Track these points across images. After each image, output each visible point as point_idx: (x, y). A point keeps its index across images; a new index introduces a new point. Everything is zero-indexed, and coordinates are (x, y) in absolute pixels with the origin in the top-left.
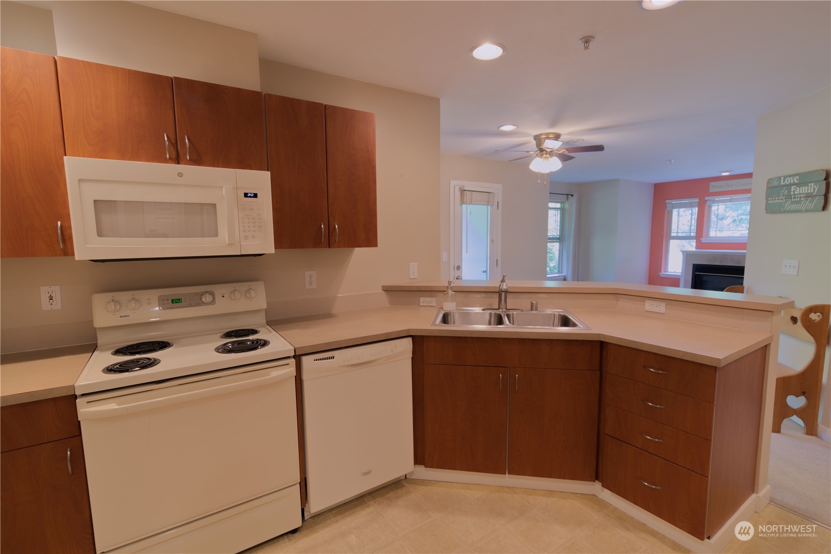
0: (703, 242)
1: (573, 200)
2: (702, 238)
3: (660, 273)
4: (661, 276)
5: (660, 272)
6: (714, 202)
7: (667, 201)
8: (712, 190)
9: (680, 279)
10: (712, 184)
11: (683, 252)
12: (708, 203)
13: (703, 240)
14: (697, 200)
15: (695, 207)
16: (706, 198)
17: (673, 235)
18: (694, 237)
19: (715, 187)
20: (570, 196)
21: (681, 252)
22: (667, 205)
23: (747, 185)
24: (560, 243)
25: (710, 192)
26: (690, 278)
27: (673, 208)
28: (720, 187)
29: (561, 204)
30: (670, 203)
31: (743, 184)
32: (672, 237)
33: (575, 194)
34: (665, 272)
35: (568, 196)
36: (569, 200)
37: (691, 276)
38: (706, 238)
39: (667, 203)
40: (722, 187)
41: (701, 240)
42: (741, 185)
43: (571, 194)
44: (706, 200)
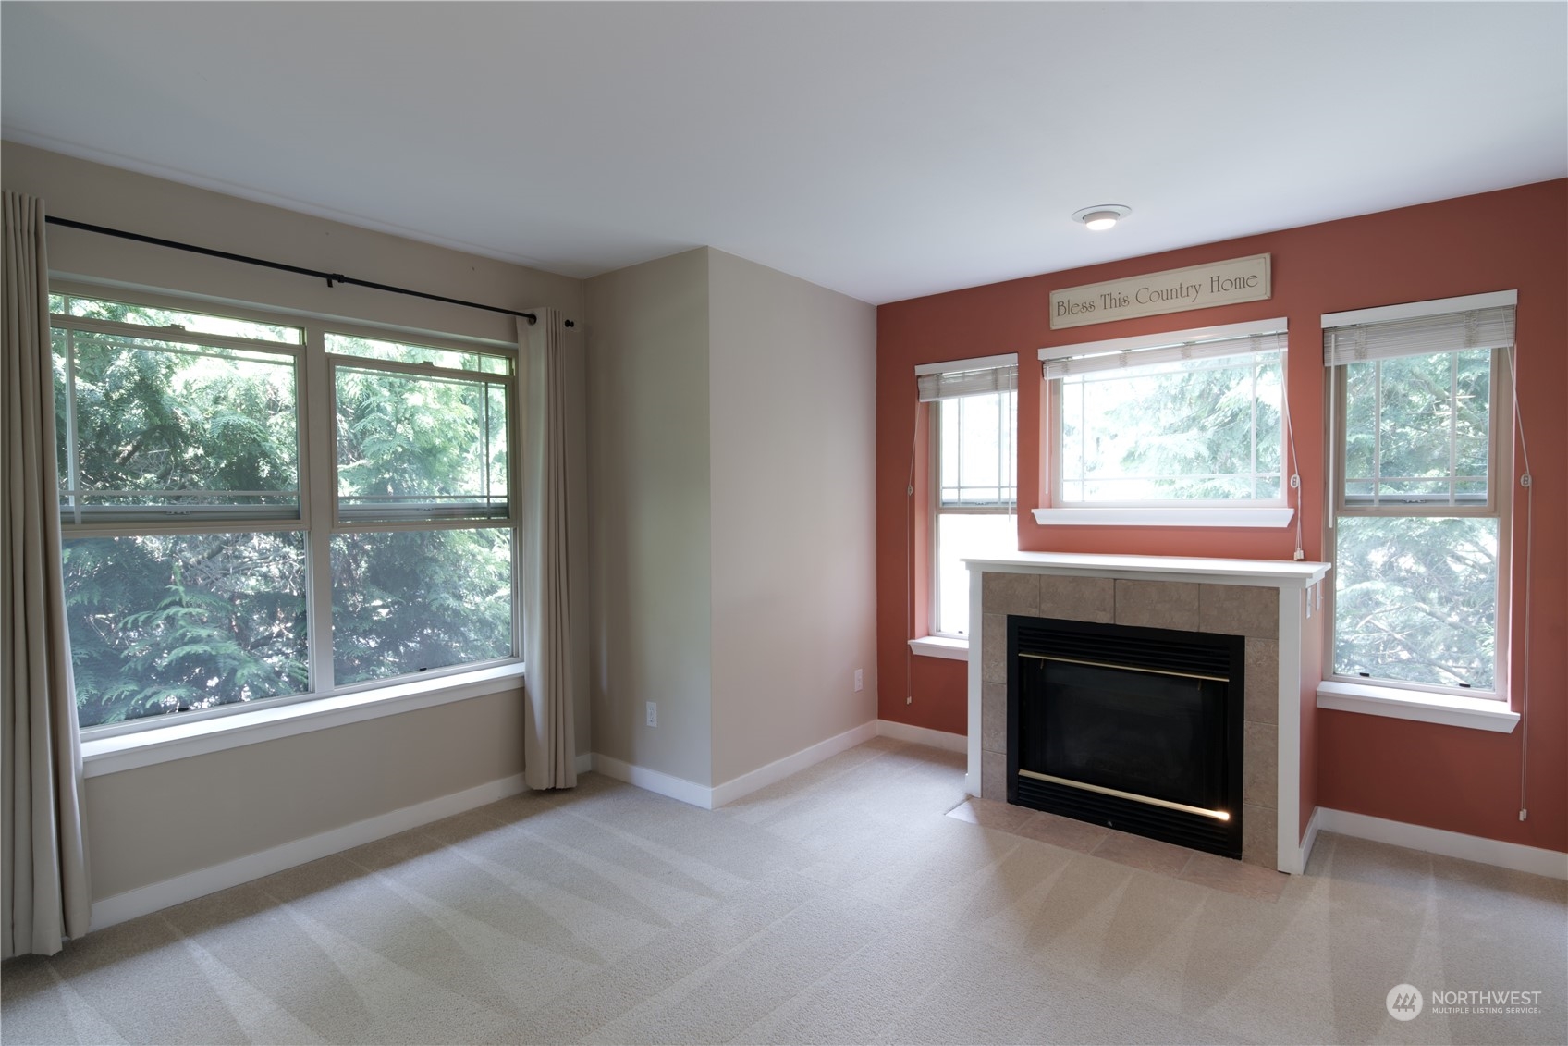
0: (1040, 522)
1: (536, 340)
2: (1037, 507)
3: (910, 642)
4: (915, 652)
5: (913, 637)
6: (1067, 366)
7: (920, 370)
8: (1058, 322)
9: (967, 662)
10: (1057, 297)
11: (972, 565)
12: (1050, 375)
13: (1043, 516)
14: (1011, 360)
15: (1007, 388)
16: (1044, 354)
17: (947, 495)
18: (1010, 506)
19: (1068, 308)
20: (526, 319)
21: (964, 564)
22: (922, 385)
23: (1174, 296)
24: (515, 530)
25: (1053, 328)
26: (1001, 675)
27: (940, 392)
28: (1083, 307)
29: (509, 359)
30: (929, 375)
31: (1160, 294)
32: (944, 504)
33: (541, 314)
34: (929, 635)
35: (518, 318)
36: (520, 338)
37: (1004, 665)
38: (1051, 507)
39: (919, 377)
40: (1091, 306)
41: (1033, 514)
42: (1155, 297)
43: (528, 312)
44: (1043, 363)
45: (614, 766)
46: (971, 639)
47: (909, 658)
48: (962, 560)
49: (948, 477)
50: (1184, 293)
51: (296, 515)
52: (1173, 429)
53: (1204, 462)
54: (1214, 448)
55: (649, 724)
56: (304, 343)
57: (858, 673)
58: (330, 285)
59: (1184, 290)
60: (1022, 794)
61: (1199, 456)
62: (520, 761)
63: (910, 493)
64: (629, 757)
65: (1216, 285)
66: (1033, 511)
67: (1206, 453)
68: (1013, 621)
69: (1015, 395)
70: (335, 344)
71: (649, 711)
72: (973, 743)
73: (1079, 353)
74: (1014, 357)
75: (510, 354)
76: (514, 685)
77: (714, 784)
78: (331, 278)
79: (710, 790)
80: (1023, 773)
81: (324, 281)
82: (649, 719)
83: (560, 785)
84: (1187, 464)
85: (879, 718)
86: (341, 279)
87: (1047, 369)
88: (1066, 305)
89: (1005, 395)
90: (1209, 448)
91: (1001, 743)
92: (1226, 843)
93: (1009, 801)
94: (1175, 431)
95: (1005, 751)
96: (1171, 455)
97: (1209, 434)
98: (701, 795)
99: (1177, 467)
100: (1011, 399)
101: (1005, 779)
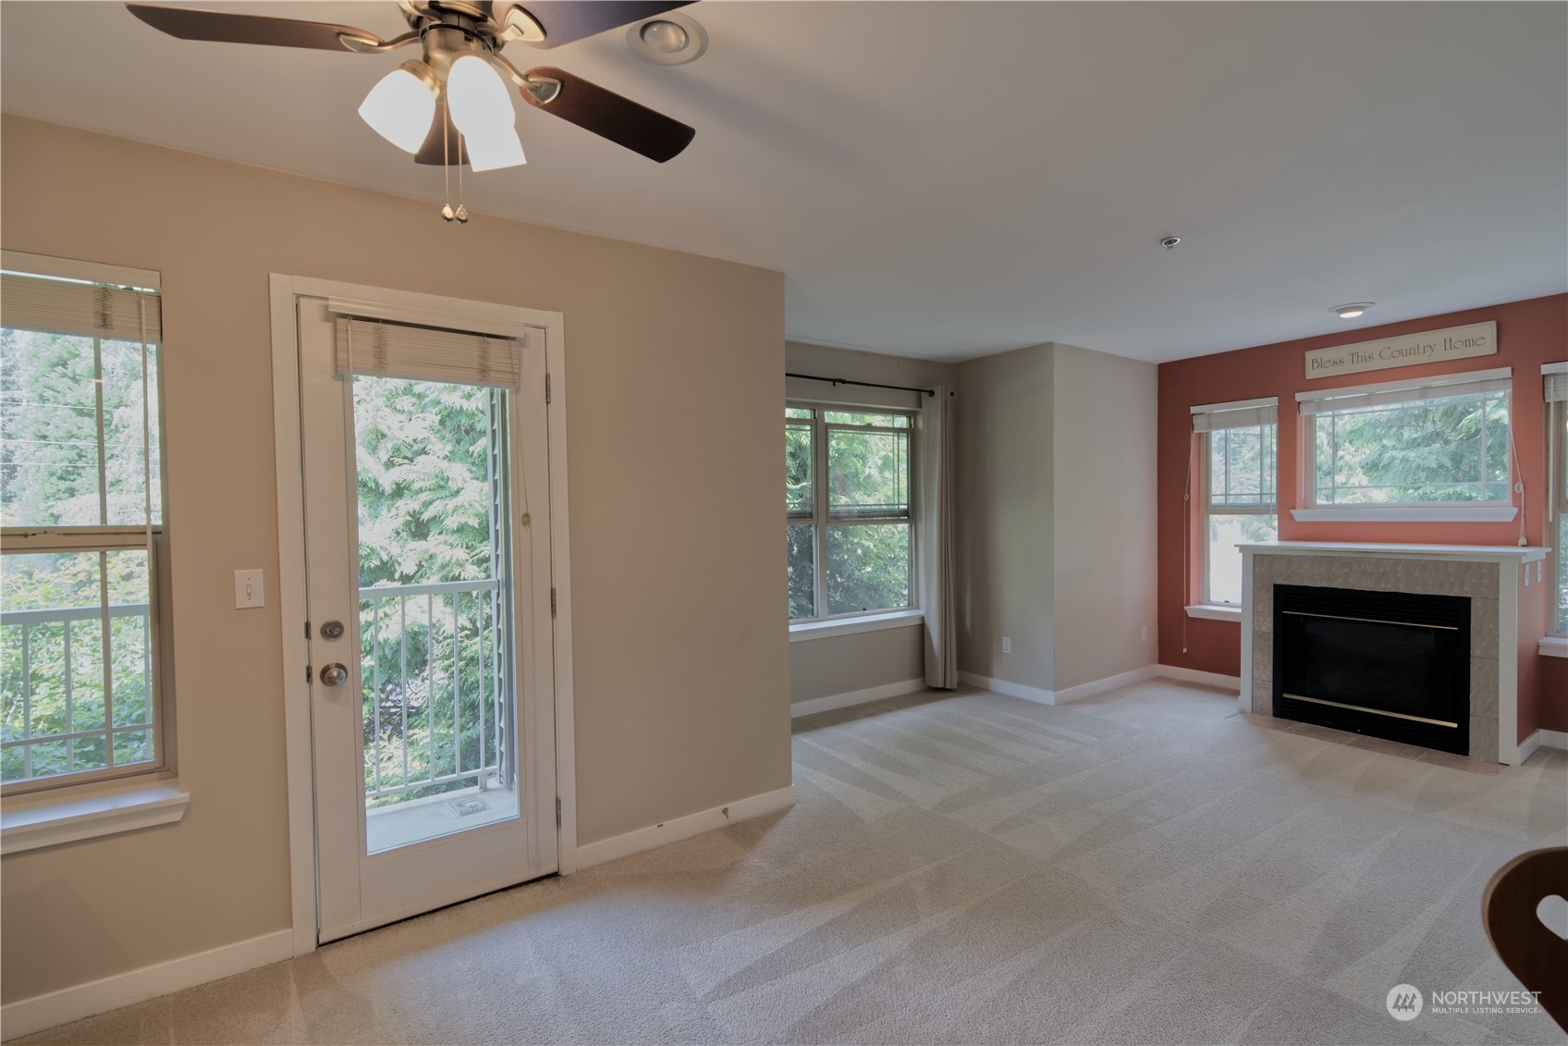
0: (1297, 519)
1: (934, 407)
2: (1294, 508)
3: (1185, 608)
4: (1191, 616)
5: (1188, 604)
6: (1321, 406)
7: (1193, 410)
8: (1311, 374)
9: (1240, 623)
10: (1311, 355)
11: (1243, 548)
12: (1304, 411)
13: (1299, 515)
14: (1273, 402)
15: (1268, 422)
16: (1299, 397)
17: (1215, 500)
18: (1271, 508)
19: (1318, 364)
20: (927, 394)
21: (1238, 548)
22: (1195, 420)
23: (1413, 353)
24: (911, 526)
25: (1308, 378)
26: (1268, 626)
27: (1211, 426)
28: (1334, 363)
29: (910, 418)
30: (1201, 414)
31: (1401, 352)
32: (1213, 507)
33: (938, 390)
34: (1200, 604)
35: (923, 394)
36: (924, 406)
37: (1271, 619)
38: (1306, 508)
39: (1193, 415)
40: (1341, 362)
41: (1291, 514)
42: (1396, 354)
43: (928, 389)
44: (1300, 403)
45: (977, 679)
46: (1243, 606)
47: (1185, 620)
48: (1236, 546)
49: (1217, 486)
50: (1421, 351)
51: (811, 515)
52: (1414, 444)
53: (1448, 470)
54: (1457, 458)
55: (1004, 651)
56: (815, 418)
57: (1144, 629)
58: (834, 385)
59: (1421, 348)
60: (1285, 710)
61: (1441, 466)
62: (921, 669)
63: (1186, 499)
64: (988, 673)
65: (1449, 344)
66: (1292, 511)
67: (1448, 463)
68: (1278, 590)
69: (1275, 427)
70: (830, 417)
71: (1004, 643)
72: (1245, 681)
73: (1328, 396)
74: (1275, 399)
75: (910, 415)
76: (918, 622)
77: (1055, 691)
78: (834, 381)
79: (1053, 693)
80: (1285, 695)
81: (832, 383)
82: (1004, 648)
83: (948, 686)
84: (1433, 473)
85: (1159, 663)
86: (843, 382)
87: (1303, 407)
88: (1319, 361)
89: (1267, 429)
90: (1452, 459)
91: (1267, 674)
92: (1456, 744)
93: (1275, 715)
94: (1419, 445)
95: (1272, 680)
96: (1414, 465)
97: (1452, 447)
98: (1047, 697)
99: (1423, 475)
100: (1270, 431)
101: (1271, 700)
